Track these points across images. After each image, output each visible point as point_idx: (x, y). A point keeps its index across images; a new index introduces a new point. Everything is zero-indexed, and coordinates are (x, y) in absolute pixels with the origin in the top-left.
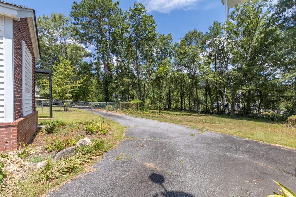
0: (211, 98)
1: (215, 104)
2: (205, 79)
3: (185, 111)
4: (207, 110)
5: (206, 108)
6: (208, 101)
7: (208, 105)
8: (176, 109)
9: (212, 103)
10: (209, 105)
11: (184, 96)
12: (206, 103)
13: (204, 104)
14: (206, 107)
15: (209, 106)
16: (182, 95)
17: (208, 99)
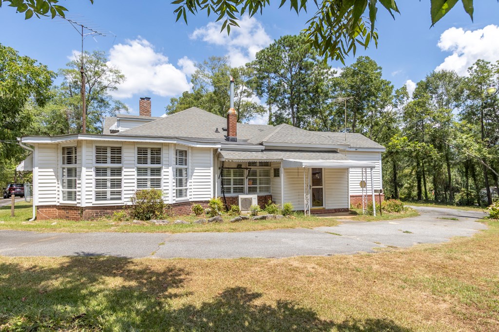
0: (475, 180)
1: (484, 191)
2: (466, 155)
3: (427, 201)
4: (468, 200)
5: (468, 197)
6: (471, 186)
7: (471, 192)
8: (408, 198)
9: (478, 189)
10: (473, 192)
11: (424, 177)
12: (468, 189)
13: (463, 191)
14: (468, 195)
15: (472, 194)
16: (420, 176)
17: (471, 181)
